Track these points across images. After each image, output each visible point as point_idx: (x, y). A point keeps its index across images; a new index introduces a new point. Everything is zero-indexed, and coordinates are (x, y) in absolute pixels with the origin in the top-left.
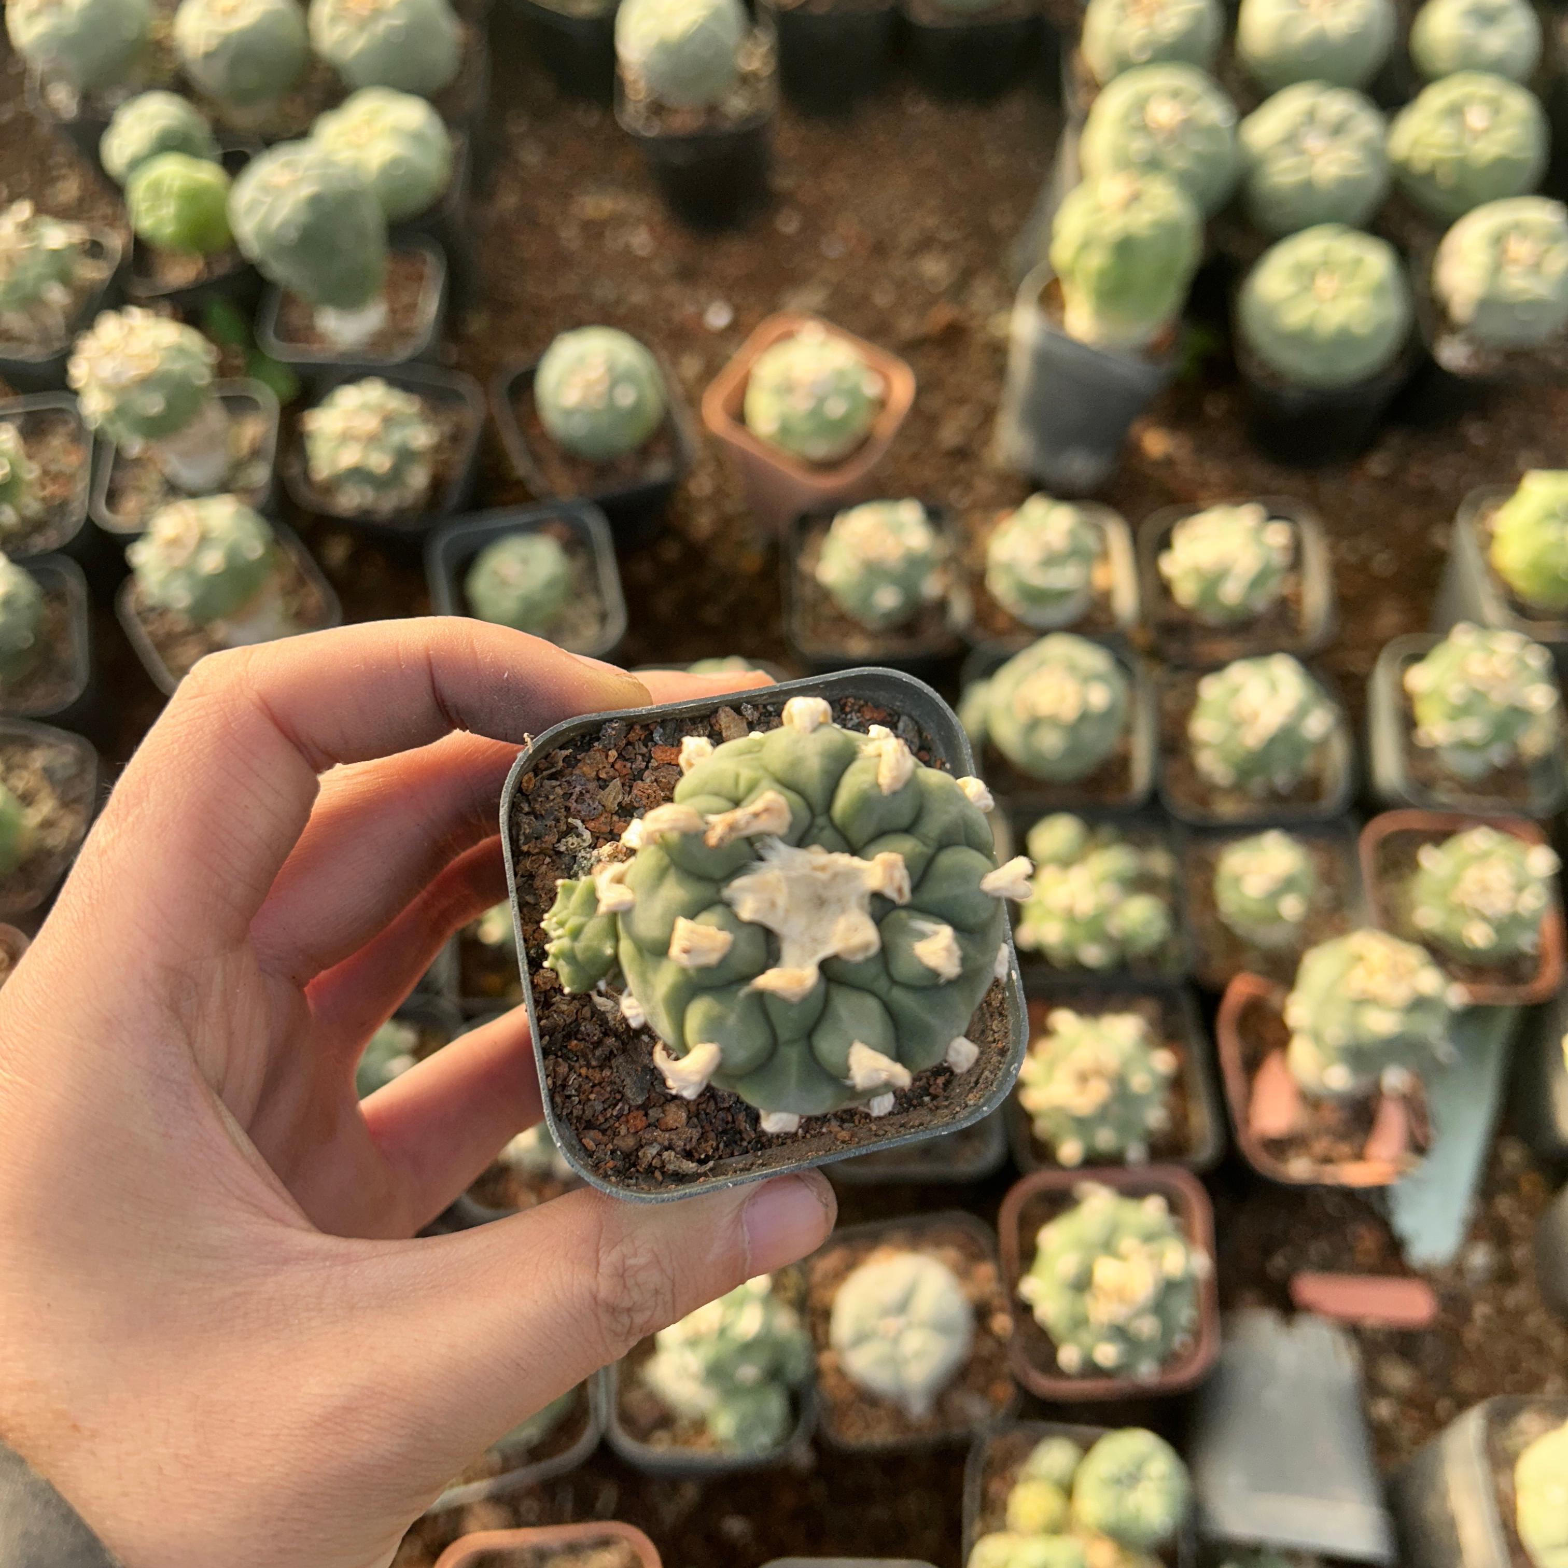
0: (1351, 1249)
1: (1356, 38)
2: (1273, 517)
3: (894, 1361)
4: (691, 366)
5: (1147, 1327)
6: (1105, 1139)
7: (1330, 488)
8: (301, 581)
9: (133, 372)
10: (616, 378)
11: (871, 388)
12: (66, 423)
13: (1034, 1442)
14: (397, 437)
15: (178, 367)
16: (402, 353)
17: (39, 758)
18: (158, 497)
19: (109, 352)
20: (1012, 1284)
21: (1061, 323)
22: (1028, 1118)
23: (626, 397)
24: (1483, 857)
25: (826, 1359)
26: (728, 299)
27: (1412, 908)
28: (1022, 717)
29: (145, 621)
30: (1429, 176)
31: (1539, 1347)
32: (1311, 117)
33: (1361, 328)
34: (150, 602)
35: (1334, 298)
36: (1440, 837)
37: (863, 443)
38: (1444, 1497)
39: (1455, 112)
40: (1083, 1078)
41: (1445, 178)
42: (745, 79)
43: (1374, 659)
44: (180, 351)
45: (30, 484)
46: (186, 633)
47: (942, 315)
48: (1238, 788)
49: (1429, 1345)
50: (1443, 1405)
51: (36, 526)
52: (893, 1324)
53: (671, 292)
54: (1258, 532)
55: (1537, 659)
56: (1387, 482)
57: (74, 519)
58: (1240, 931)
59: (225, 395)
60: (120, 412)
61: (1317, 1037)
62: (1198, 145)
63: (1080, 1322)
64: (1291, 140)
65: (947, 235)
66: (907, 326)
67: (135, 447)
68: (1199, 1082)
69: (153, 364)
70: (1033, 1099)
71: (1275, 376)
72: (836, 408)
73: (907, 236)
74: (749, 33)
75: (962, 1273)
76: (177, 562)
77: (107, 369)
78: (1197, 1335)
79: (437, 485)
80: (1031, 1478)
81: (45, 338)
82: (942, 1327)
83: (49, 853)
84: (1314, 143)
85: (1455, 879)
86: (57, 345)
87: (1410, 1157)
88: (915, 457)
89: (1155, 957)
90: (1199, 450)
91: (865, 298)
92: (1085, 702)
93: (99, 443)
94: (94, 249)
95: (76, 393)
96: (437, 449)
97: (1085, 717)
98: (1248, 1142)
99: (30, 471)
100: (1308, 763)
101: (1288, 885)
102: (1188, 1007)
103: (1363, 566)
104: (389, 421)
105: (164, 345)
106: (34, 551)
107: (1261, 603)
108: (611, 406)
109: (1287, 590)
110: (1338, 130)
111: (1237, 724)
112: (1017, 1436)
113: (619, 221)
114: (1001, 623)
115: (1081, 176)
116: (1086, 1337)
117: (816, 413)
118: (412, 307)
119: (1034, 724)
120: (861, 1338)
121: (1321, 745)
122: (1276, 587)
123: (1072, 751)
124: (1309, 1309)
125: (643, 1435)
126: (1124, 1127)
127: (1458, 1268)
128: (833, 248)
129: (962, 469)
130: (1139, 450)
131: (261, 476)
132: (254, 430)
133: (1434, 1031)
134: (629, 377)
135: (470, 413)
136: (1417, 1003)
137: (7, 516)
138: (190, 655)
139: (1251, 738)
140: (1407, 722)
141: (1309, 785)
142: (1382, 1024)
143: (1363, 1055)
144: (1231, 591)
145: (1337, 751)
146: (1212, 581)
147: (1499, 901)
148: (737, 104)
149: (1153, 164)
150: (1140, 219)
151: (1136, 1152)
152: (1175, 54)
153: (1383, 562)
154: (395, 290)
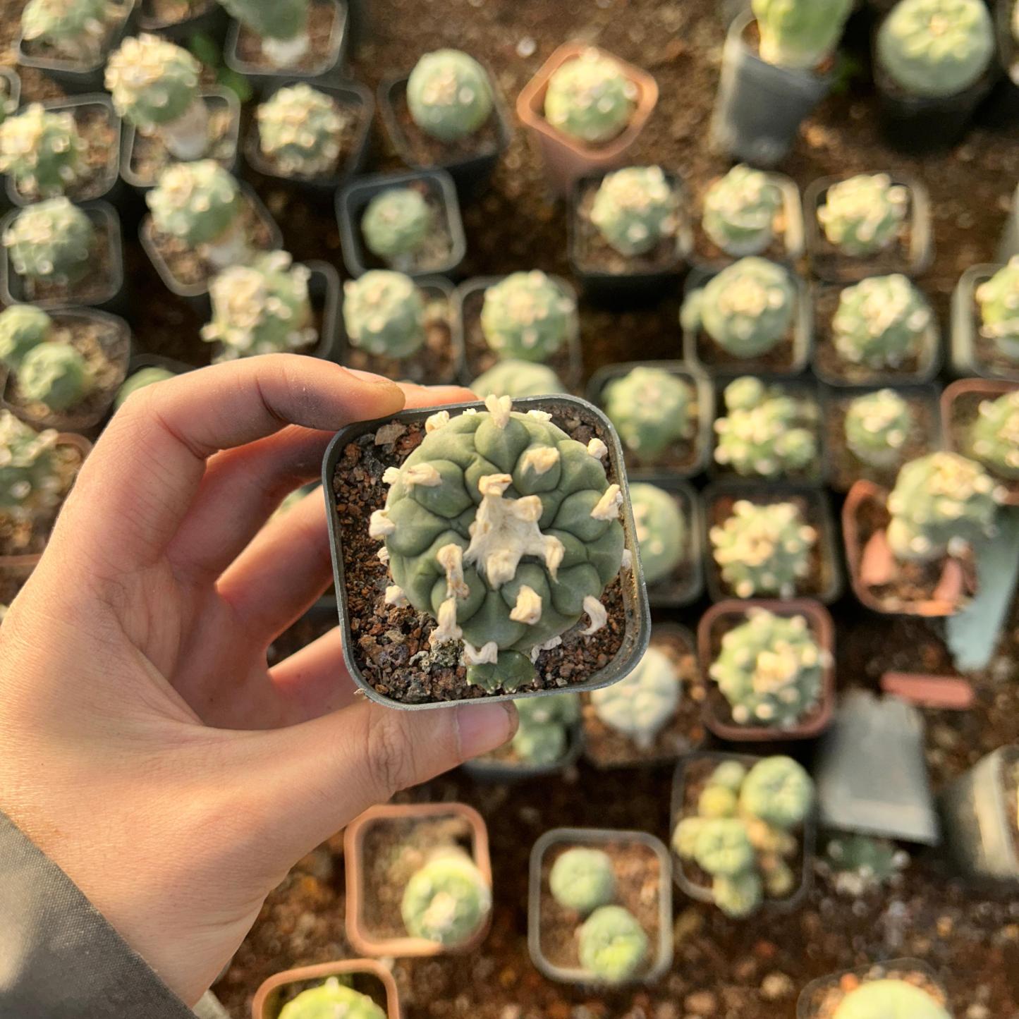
0: (920, 659)
2: (893, 184)
3: (630, 712)
4: (508, 81)
5: (790, 696)
6: (768, 581)
7: (932, 169)
8: (256, 219)
9: (147, 77)
10: (460, 85)
11: (629, 93)
12: (103, 114)
13: (716, 765)
14: (317, 124)
15: (176, 74)
16: (319, 69)
17: (93, 332)
18: (163, 164)
19: (131, 64)
20: (704, 669)
21: (758, 51)
22: (718, 568)
23: (467, 97)
25: (588, 712)
26: (533, 36)
27: (973, 441)
28: (726, 312)
29: (158, 244)
33: (961, 55)
34: (160, 230)
35: (944, 33)
36: (993, 397)
37: (623, 130)
38: (971, 805)
40: (755, 543)
43: (956, 283)
44: (177, 64)
45: (81, 153)
46: (184, 252)
47: (676, 48)
48: (863, 364)
49: (967, 719)
50: (973, 754)
51: (86, 182)
52: (630, 689)
53: (495, 31)
54: (885, 192)
56: (972, 165)
57: (111, 177)
58: (861, 454)
59: (207, 95)
60: (139, 105)
61: (907, 519)
63: (747, 692)
66: (652, 55)
67: (149, 129)
68: (829, 550)
69: (159, 72)
70: (722, 556)
71: (899, 88)
72: (606, 106)
75: (675, 660)
76: (178, 204)
77: (130, 75)
78: (821, 701)
79: (343, 157)
80: (714, 785)
81: (87, 59)
82: (661, 692)
83: (102, 391)
85: (1003, 423)
86: (95, 62)
87: (963, 598)
88: (655, 144)
89: (803, 470)
90: (846, 142)
91: (625, 35)
92: (767, 302)
93: (125, 125)
95: (110, 93)
96: (344, 132)
97: (766, 312)
98: (858, 587)
99: (82, 145)
100: (910, 347)
101: (894, 424)
102: (824, 503)
103: (952, 221)
104: (313, 113)
105: (166, 59)
106: (85, 198)
107: (884, 242)
108: (458, 103)
109: (901, 233)
111: (866, 319)
112: (706, 760)
114: (711, 253)
116: (751, 701)
117: (592, 109)
118: (326, 39)
119: (733, 317)
120: (610, 699)
121: (919, 335)
122: (895, 231)
123: (756, 336)
124: (892, 692)
126: (780, 574)
127: (988, 672)
129: (686, 152)
130: (804, 141)
131: (229, 150)
132: (226, 119)
133: (983, 514)
134: (469, 83)
135: (365, 112)
136: (976, 498)
137: (68, 174)
138: (187, 267)
139: (875, 329)
140: (977, 321)
141: (910, 364)
142: (950, 510)
143: (937, 531)
144: (865, 233)
145: (930, 342)
146: (853, 225)
151: (787, 591)
153: (965, 219)
154: (315, 27)
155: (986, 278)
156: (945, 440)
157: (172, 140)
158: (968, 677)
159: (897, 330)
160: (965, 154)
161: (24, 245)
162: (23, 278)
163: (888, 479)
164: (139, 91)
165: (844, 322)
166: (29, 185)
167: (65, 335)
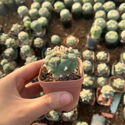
0: (106, 111)
1: (116, 17)
2: (105, 53)
6: (86, 99)
7: (112, 51)
8: (33, 52)
10: (57, 39)
11: (76, 41)
12: (18, 39)
15: (26, 36)
16: (42, 36)
17: (13, 63)
19: (21, 34)
21: (91, 37)
23: (57, 40)
24: (119, 80)
26: (67, 33)
27: (113, 84)
29: (21, 54)
30: (121, 27)
31: (121, 121)
32: (112, 22)
33: (114, 39)
34: (22, 52)
35: (112, 36)
37: (75, 45)
39: (123, 23)
40: (84, 94)
41: (122, 28)
42: (70, 17)
45: (15, 43)
47: (83, 36)
48: (100, 73)
49: (112, 119)
51: (15, 46)
53: (63, 33)
54: (104, 54)
56: (117, 51)
57: (17, 46)
58: (99, 84)
59: (29, 38)
60: (21, 39)
62: (102, 24)
64: (110, 24)
65: (84, 30)
66: (80, 36)
69: (24, 35)
70: (81, 96)
71: (107, 42)
72: (73, 42)
73: (81, 30)
74: (70, 14)
76: (24, 50)
79: (43, 45)
84: (112, 24)
85: (116, 82)
87: (111, 104)
88: (80, 46)
90: (102, 47)
91: (77, 34)
92: (88, 65)
93: (20, 41)
94: (22, 27)
96: (44, 43)
97: (88, 67)
98: (98, 101)
101: (103, 81)
102: (94, 89)
103: (114, 57)
104: (40, 41)
107: (104, 59)
110: (114, 23)
111: (100, 68)
113: (60, 27)
115: (94, 26)
117: (71, 42)
119: (84, 67)
122: (105, 58)
123: (87, 69)
125: (48, 117)
127: (115, 113)
128: (76, 30)
129: (83, 47)
130: (97, 47)
131: (31, 44)
132: (31, 41)
133: (112, 93)
134: (58, 39)
135: (46, 41)
136: (111, 91)
137: (13, 45)
138: (24, 56)
139: (101, 69)
140: (114, 69)
141: (106, 74)
142: (108, 92)
143: (106, 95)
144: (101, 58)
145: (109, 71)
146: (100, 57)
147: (120, 84)
148: (69, 19)
149: (99, 25)
150: (97, 30)
151: (88, 101)
152: (102, 17)
153: (116, 57)
154: (42, 31)
155: (116, 64)
156: (110, 84)
157: (25, 42)
158: (113, 114)
159: (104, 70)
160: (116, 49)
161: (7, 53)
162: (6, 56)
163: (101, 87)
164: (22, 37)
165: (98, 68)
166: (9, 46)
167: (9, 63)
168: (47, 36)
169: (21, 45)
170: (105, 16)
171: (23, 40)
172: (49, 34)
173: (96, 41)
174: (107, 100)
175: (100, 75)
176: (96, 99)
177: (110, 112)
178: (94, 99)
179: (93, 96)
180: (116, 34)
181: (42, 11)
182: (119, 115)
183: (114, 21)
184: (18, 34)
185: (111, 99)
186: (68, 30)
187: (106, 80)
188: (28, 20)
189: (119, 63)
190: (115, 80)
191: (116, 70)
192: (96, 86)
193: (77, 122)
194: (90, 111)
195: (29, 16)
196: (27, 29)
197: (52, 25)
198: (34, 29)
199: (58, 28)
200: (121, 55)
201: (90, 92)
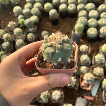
0: (88, 94)
1: (96, 16)
2: (87, 46)
3: (55, 97)
14: (33, 37)
15: (20, 31)
16: (34, 31)
21: (75, 33)
24: (98, 69)
25: (51, 97)
26: (55, 29)
29: (16, 47)
30: (100, 25)
31: (100, 102)
32: (92, 20)
34: (17, 45)
35: (93, 32)
39: (102, 21)
42: (57, 16)
46: (19, 47)
47: (68, 31)
48: (83, 63)
49: (93, 101)
52: (56, 95)
53: (52, 29)
55: (103, 56)
56: (97, 44)
57: (13, 40)
58: (82, 72)
59: (23, 33)
60: (16, 34)
62: (85, 22)
64: (91, 22)
65: (69, 26)
66: (66, 32)
69: (18, 31)
73: (67, 26)
75: (61, 92)
76: (18, 43)
77: (16, 31)
79: (35, 39)
82: (59, 96)
84: (92, 22)
85: (96, 70)
87: (92, 88)
90: (84, 41)
91: (64, 30)
93: (15, 36)
94: (16, 24)
96: (35, 37)
99: (11, 37)
101: (85, 69)
103: (94, 49)
104: (32, 35)
110: (94, 21)
113: (49, 24)
115: (77, 23)
120: (54, 96)
122: (87, 50)
125: (39, 100)
126: (72, 84)
127: (95, 96)
128: (62, 27)
130: (80, 41)
131: (24, 38)
132: (24, 35)
133: (92, 80)
135: (37, 35)
136: (92, 78)
137: (9, 39)
139: (84, 60)
140: (95, 60)
141: (88, 63)
142: (89, 79)
143: (88, 81)
144: (84, 50)
145: (90, 61)
146: (83, 49)
147: (99, 72)
148: (56, 18)
149: (82, 23)
150: (80, 26)
151: (73, 86)
152: (84, 16)
153: (96, 49)
154: (34, 28)
155: (96, 55)
156: (91, 71)
157: (19, 37)
159: (86, 60)
160: (96, 43)
161: (4, 46)
162: (3, 49)
163: (84, 75)
164: (16, 33)
165: (81, 59)
166: (5, 40)
167: (6, 54)
168: (38, 32)
169: (16, 39)
170: (87, 15)
171: (18, 35)
172: (39, 30)
173: (79, 36)
174: (88, 85)
175: (82, 64)
176: (80, 85)
177: (91, 95)
178: (78, 84)
179: (77, 82)
180: (96, 30)
181: (34, 10)
182: (99, 97)
183: (94, 20)
184: (13, 30)
185: (92, 85)
186: (56, 27)
187: (88, 68)
188: (22, 18)
189: (98, 54)
190: (95, 69)
191: (96, 60)
192: (79, 74)
193: (63, 103)
194: (74, 94)
195: (23, 15)
196: (21, 26)
197: (42, 23)
198: (27, 26)
199: (47, 25)
200: (100, 48)
201: (75, 78)
